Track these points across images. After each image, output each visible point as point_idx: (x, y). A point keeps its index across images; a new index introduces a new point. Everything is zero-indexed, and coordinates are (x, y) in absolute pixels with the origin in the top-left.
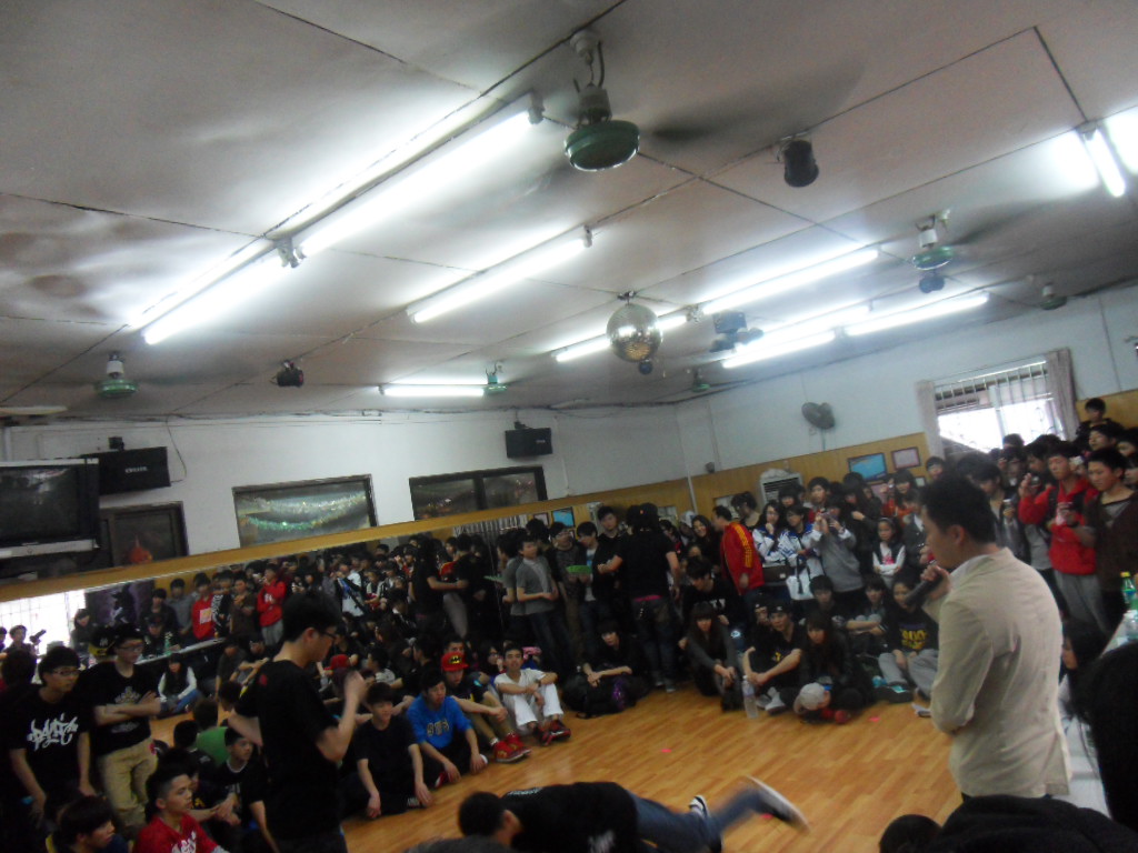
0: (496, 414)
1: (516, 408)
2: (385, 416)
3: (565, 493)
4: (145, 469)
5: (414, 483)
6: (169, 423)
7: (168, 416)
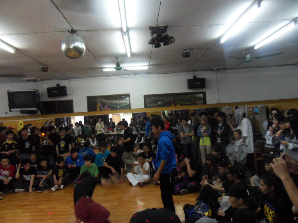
0: (184, 73)
1: (194, 71)
2: (137, 76)
3: (215, 102)
4: (57, 92)
5: (146, 97)
6: (70, 80)
7: (69, 78)
